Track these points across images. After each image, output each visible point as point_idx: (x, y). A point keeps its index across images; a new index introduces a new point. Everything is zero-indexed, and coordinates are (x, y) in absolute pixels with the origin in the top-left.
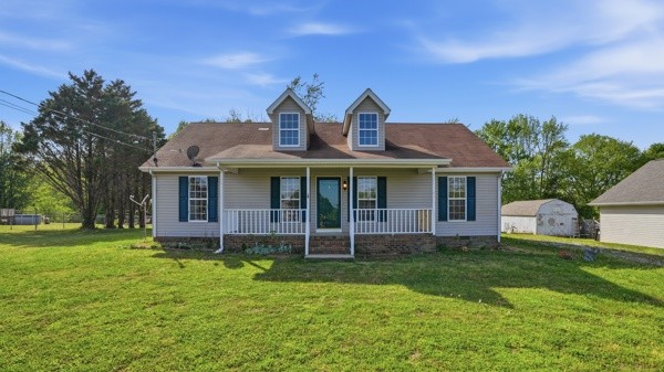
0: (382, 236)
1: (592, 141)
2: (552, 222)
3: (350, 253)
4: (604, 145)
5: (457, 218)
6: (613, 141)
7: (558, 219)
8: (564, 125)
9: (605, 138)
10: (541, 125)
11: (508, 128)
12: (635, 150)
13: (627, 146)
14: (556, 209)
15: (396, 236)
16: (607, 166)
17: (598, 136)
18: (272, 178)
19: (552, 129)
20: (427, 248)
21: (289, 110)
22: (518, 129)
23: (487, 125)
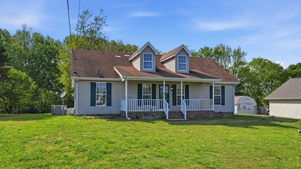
0: (194, 111)
1: (259, 62)
2: (244, 108)
3: (184, 118)
4: (265, 64)
5: (217, 104)
6: (270, 62)
7: (248, 107)
8: (245, 52)
9: (265, 60)
10: (233, 51)
11: (215, 52)
12: (282, 68)
13: (277, 65)
14: (247, 101)
15: (199, 111)
16: (267, 76)
17: (262, 59)
18: (138, 84)
19: (238, 54)
20: (210, 116)
21: (148, 52)
22: (220, 53)
23: (202, 49)
